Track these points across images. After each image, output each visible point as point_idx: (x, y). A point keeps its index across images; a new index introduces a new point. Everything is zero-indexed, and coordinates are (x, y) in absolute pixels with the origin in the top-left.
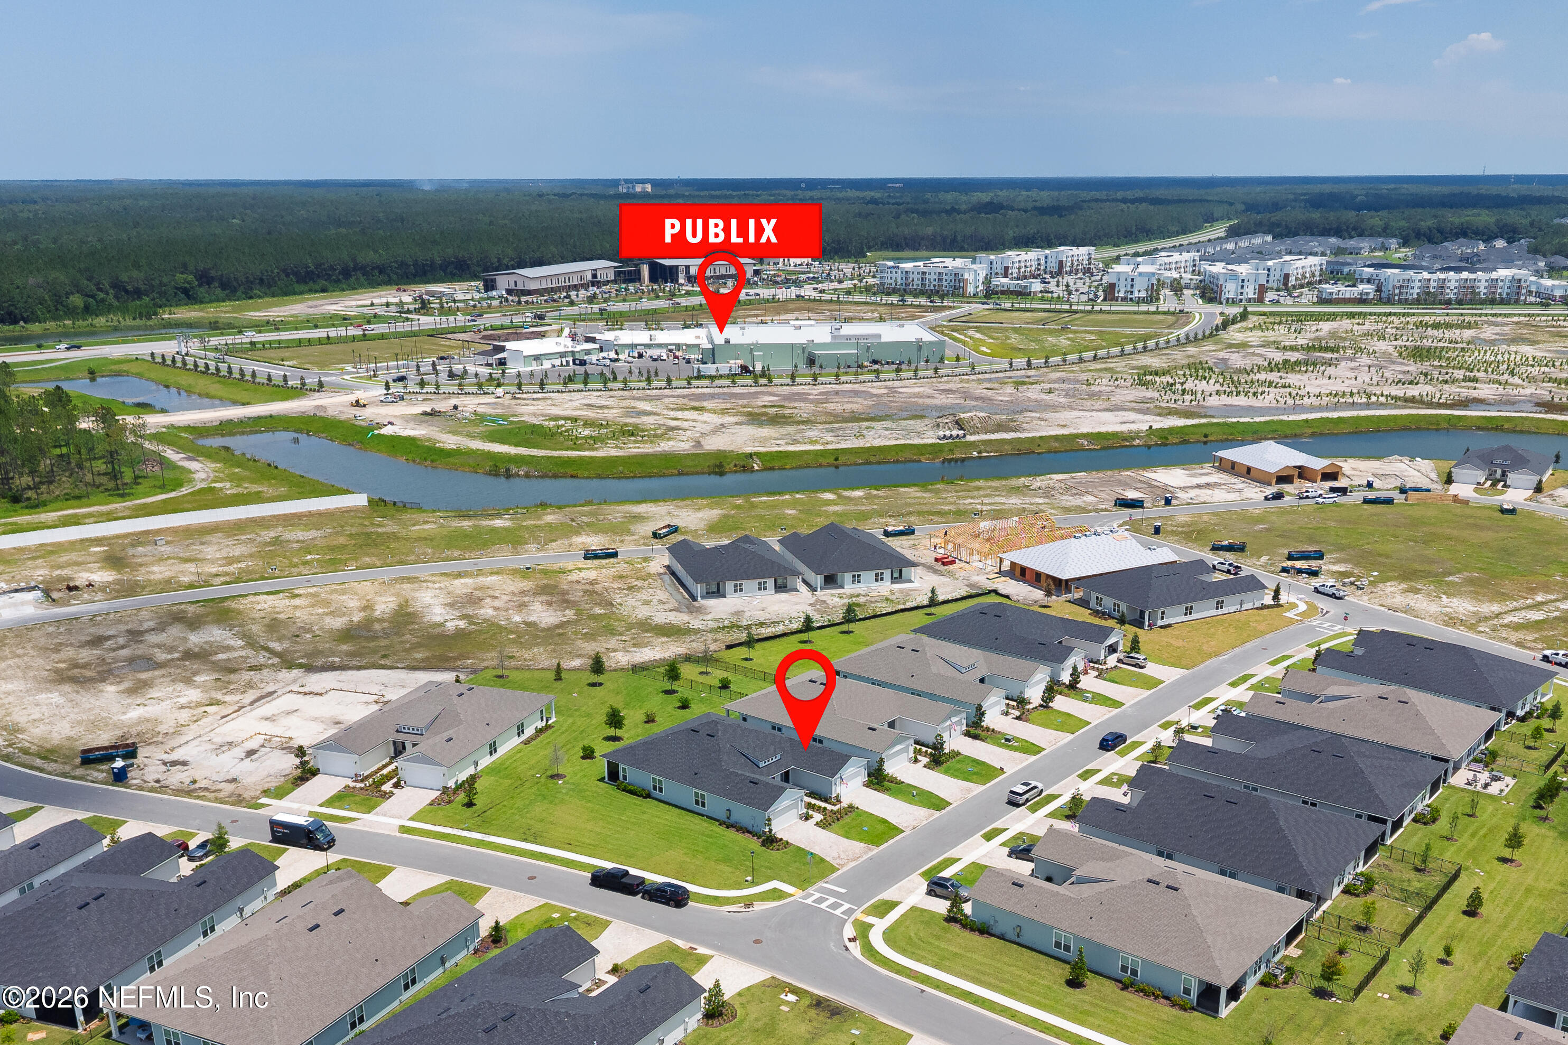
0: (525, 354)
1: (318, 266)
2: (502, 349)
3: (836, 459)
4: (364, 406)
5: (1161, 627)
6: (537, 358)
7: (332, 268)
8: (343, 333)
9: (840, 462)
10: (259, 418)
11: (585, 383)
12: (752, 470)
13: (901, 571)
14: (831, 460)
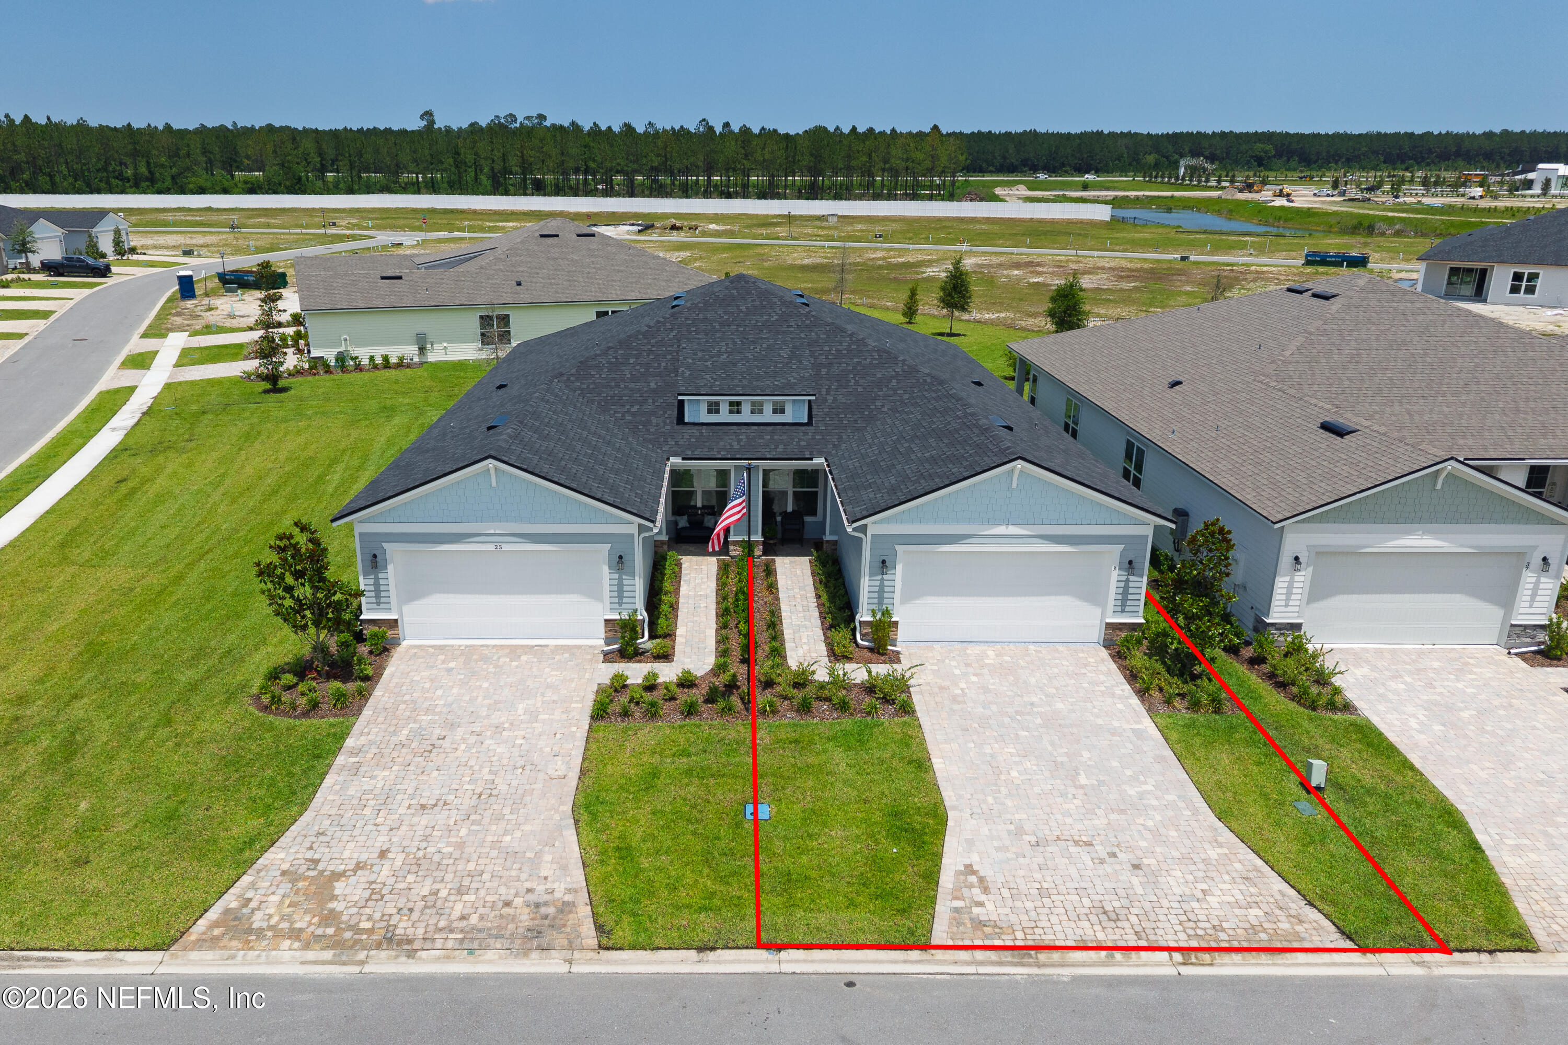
10: (1158, 198)
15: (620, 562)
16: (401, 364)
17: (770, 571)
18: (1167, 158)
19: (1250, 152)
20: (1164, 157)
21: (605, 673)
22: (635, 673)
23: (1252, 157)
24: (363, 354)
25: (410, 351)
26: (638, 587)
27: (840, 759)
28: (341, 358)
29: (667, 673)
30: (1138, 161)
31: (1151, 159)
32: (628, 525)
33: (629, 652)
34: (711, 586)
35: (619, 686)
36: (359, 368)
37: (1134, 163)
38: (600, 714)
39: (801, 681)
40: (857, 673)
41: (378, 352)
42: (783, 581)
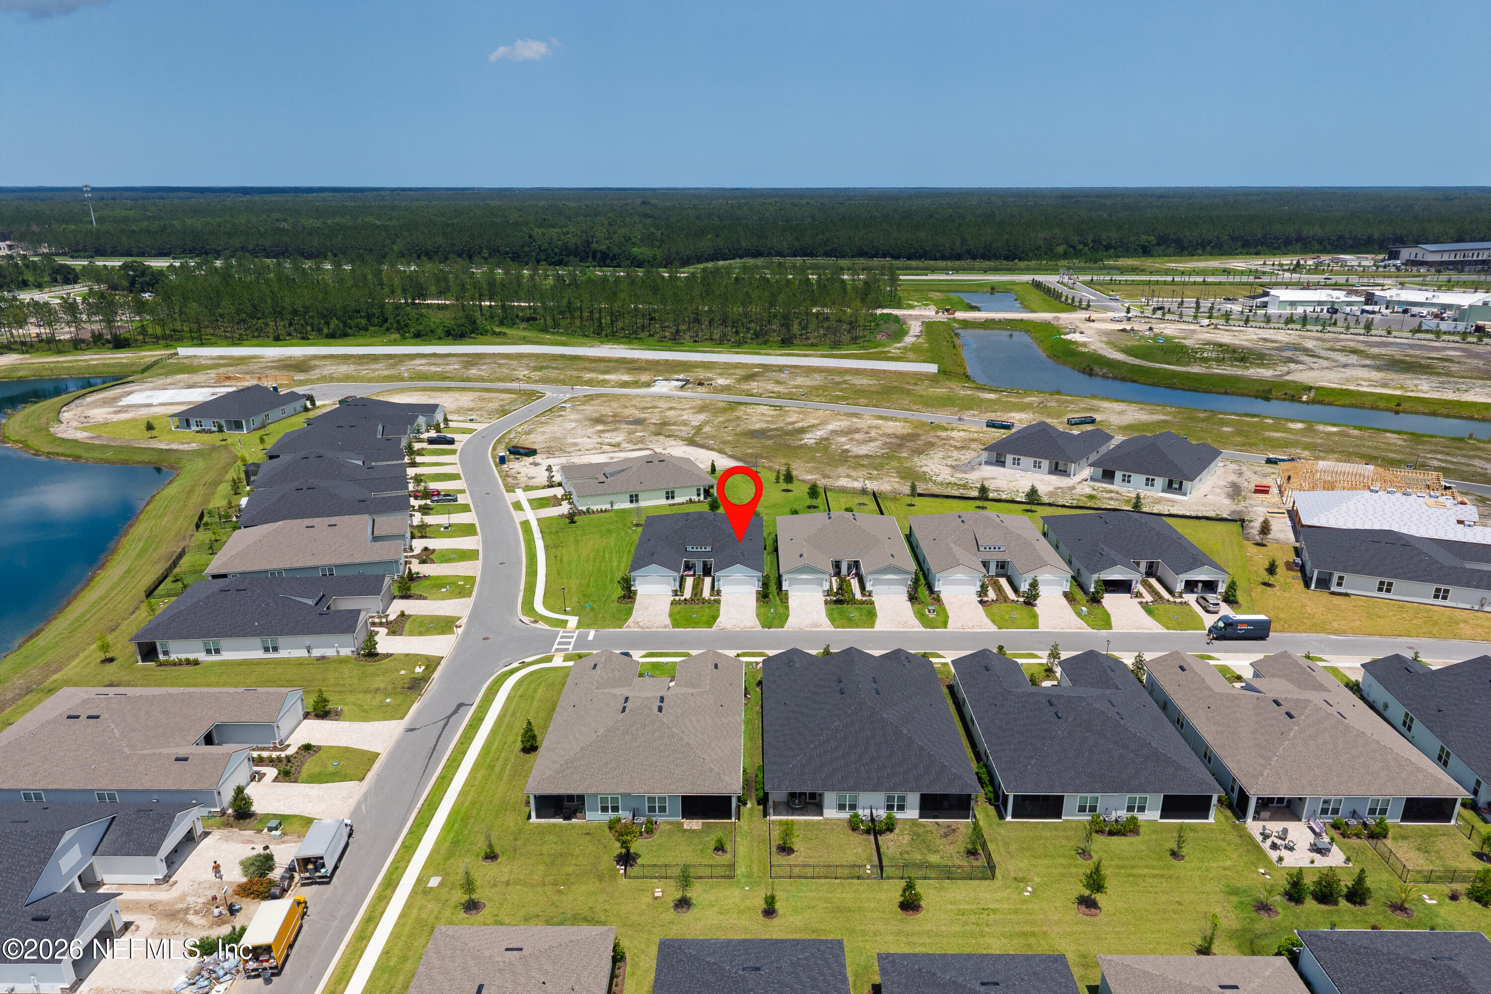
0: (1281, 299)
1: (1264, 236)
2: (1266, 294)
3: (1398, 405)
4: (1094, 321)
5: (1333, 593)
6: (1293, 304)
7: (1276, 238)
8: (1187, 280)
9: (1401, 408)
10: (1014, 320)
11: (1304, 325)
12: (1300, 401)
13: (1181, 483)
14: (1393, 405)
15: (675, 580)
16: (606, 511)
17: (703, 580)
18: (1074, 248)
19: (1138, 242)
20: (1072, 247)
21: (672, 598)
22: (677, 598)
23: (1138, 246)
24: (594, 508)
25: (608, 507)
26: (678, 584)
27: (707, 610)
28: (588, 509)
29: (682, 598)
30: (1051, 250)
31: (1061, 249)
32: (676, 574)
33: (676, 595)
34: (692, 583)
35: (674, 600)
36: (593, 512)
37: (1049, 252)
38: (672, 604)
39: (704, 599)
40: (713, 598)
41: (599, 507)
42: (705, 582)
